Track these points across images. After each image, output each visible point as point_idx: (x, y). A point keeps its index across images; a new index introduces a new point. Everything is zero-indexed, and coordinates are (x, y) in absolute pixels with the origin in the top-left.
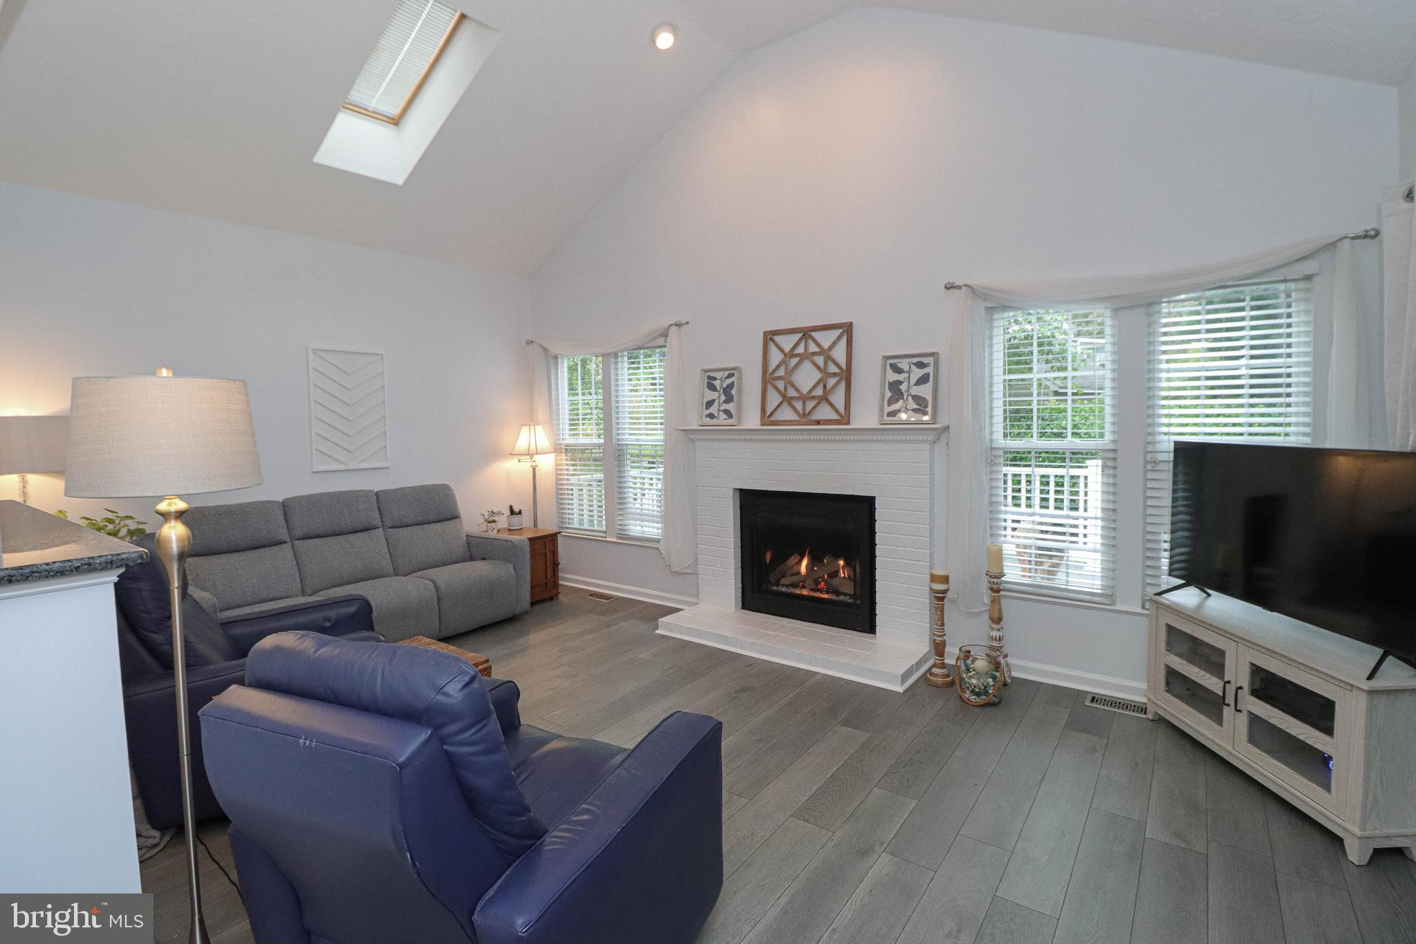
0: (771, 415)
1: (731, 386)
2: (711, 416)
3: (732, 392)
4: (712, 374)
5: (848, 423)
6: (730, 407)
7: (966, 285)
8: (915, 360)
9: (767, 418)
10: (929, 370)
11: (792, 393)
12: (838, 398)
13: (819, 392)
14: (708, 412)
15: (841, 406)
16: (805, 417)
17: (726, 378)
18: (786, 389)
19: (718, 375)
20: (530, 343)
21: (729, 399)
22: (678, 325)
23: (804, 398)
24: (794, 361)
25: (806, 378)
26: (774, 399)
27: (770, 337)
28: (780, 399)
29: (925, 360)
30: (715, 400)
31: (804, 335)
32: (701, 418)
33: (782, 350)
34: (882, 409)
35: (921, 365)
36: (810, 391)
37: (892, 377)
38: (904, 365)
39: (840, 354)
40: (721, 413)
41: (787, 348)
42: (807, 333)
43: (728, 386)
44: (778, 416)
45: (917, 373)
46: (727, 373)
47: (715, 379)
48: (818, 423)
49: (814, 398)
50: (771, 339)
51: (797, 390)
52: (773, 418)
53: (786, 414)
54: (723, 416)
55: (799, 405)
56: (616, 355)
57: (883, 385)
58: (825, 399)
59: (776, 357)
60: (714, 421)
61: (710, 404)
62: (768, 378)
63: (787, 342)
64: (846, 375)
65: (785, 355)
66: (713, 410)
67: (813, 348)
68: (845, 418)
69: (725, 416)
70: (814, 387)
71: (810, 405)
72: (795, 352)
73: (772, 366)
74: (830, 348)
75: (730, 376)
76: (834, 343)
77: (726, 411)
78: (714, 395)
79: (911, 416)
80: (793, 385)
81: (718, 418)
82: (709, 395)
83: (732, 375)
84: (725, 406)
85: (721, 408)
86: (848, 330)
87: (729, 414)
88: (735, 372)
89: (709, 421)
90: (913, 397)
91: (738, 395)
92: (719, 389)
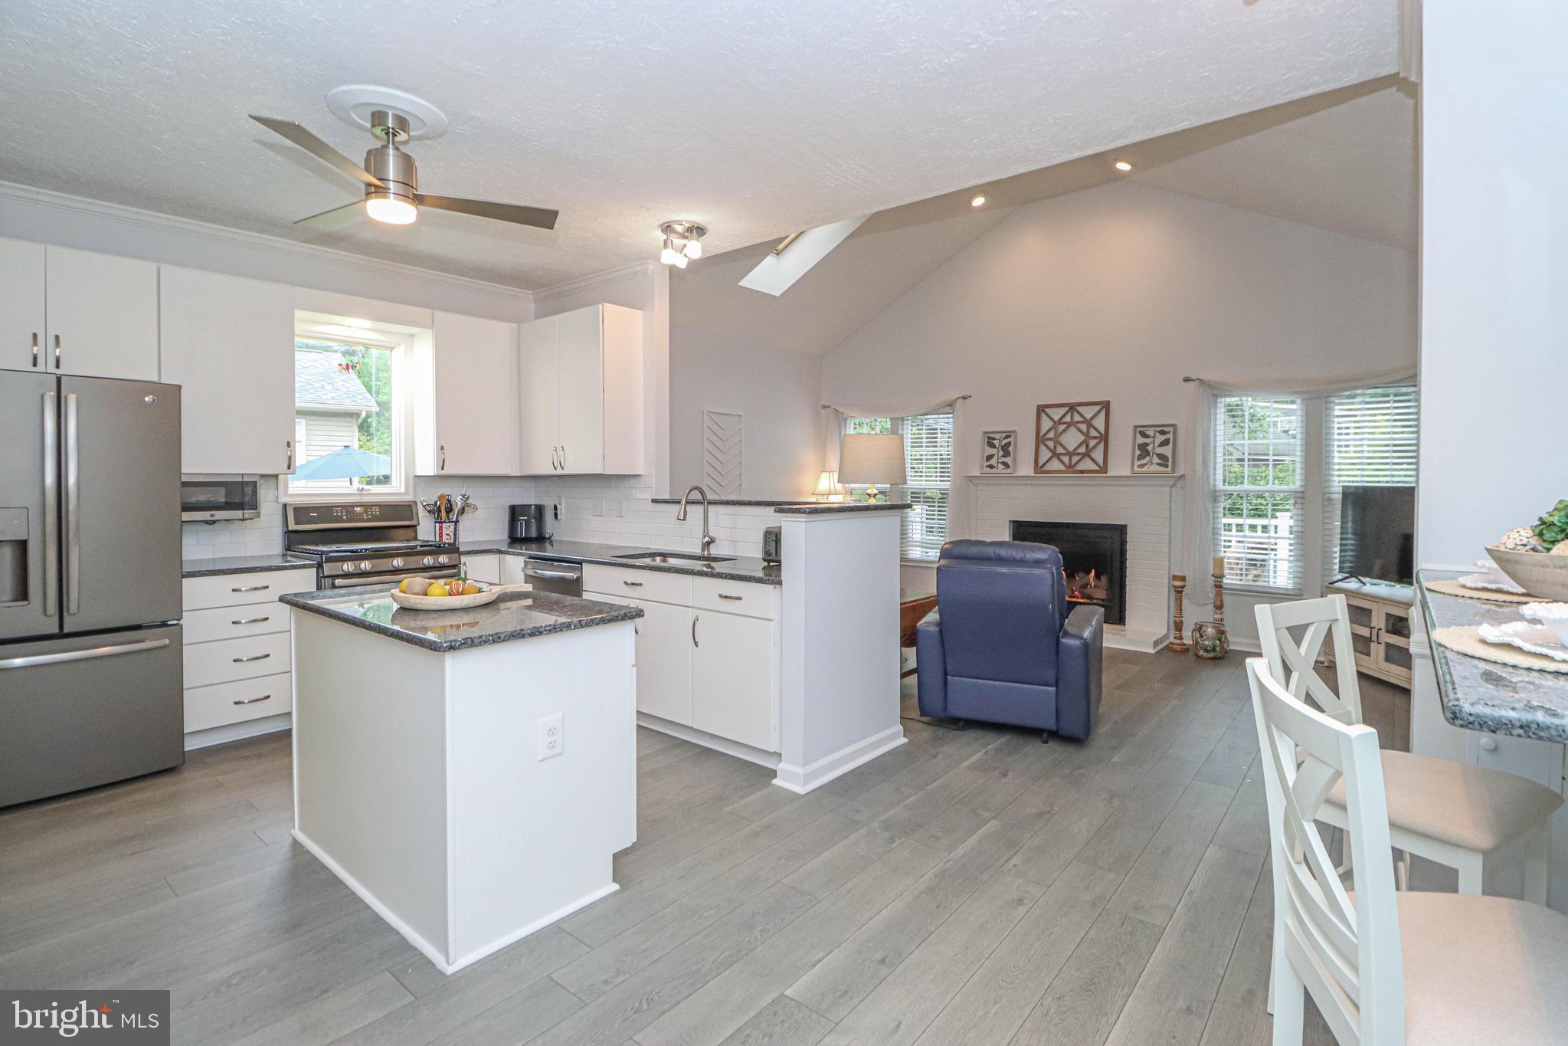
0: (1042, 466)
1: (1009, 444)
2: (991, 467)
3: (1010, 449)
4: (991, 436)
5: (1106, 473)
6: (1008, 460)
7: (1198, 379)
8: (1159, 429)
9: (1039, 468)
10: (1170, 436)
11: (1060, 450)
12: (1098, 454)
13: (1082, 450)
14: (988, 463)
15: (1101, 461)
16: (1071, 468)
17: (1004, 438)
18: (1055, 447)
19: (997, 436)
20: (824, 407)
21: (1007, 454)
22: (964, 398)
23: (1070, 454)
24: (1062, 427)
25: (1072, 439)
26: (1045, 454)
27: (1041, 409)
28: (1051, 455)
29: (1166, 429)
30: (994, 455)
31: (1070, 409)
32: (982, 467)
33: (1052, 419)
34: (1133, 465)
35: (1163, 433)
36: (1075, 449)
37: (1141, 440)
38: (1150, 432)
39: (1100, 423)
40: (999, 464)
41: (1056, 418)
42: (1072, 408)
43: (1005, 444)
44: (1050, 467)
45: (1160, 438)
46: (1005, 435)
47: (994, 439)
48: (1082, 472)
49: (1078, 454)
50: (1044, 411)
51: (1065, 448)
52: (1045, 468)
53: (1055, 465)
54: (1001, 466)
55: (1066, 459)
56: (903, 419)
57: (1134, 448)
58: (1087, 455)
59: (1046, 424)
60: (994, 470)
61: (990, 457)
62: (1040, 440)
63: (1056, 414)
64: (1105, 438)
65: (1055, 423)
66: (993, 462)
67: (1077, 418)
68: (1103, 469)
69: (1004, 467)
70: (1079, 446)
71: (1075, 459)
72: (1063, 421)
73: (1044, 430)
74: (1092, 419)
75: (1007, 437)
76: (1095, 416)
77: (1004, 463)
78: (994, 451)
79: (1155, 468)
80: (1061, 445)
81: (997, 468)
82: (990, 451)
83: (1010, 436)
84: (1003, 460)
85: (1000, 461)
86: (1105, 406)
87: (1006, 466)
88: (1012, 435)
89: (989, 470)
90: (1157, 455)
91: (1015, 451)
92: (997, 447)
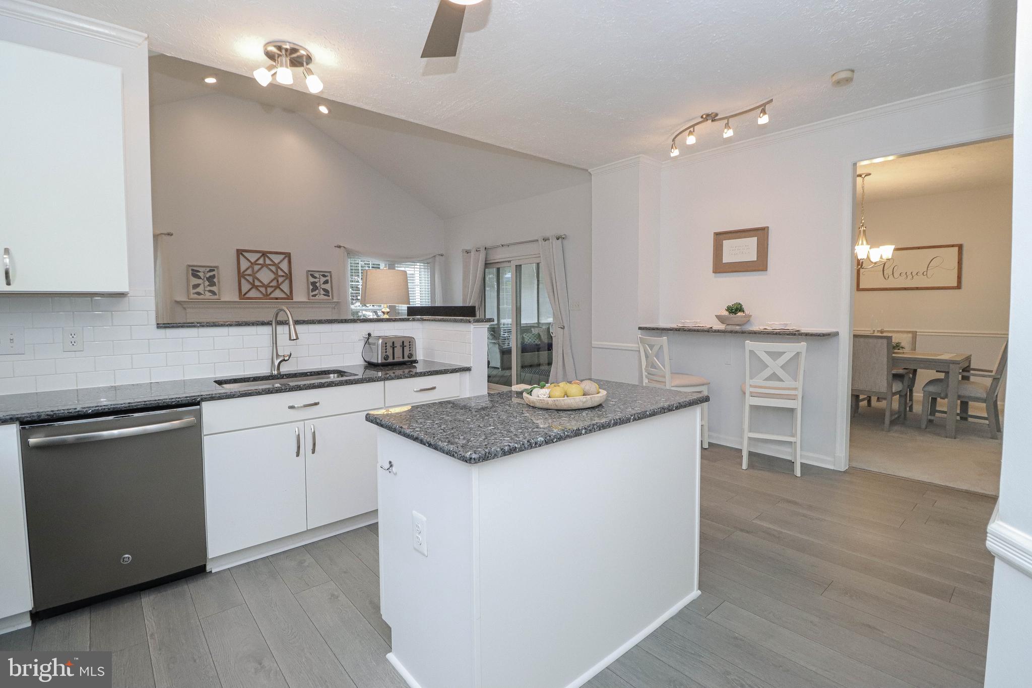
0: (245, 294)
1: (214, 276)
2: (199, 294)
3: (214, 280)
4: (195, 268)
5: (292, 299)
6: (214, 289)
7: (343, 247)
8: (322, 274)
9: (242, 296)
10: (328, 278)
11: (257, 283)
12: (285, 287)
13: (274, 284)
14: (195, 291)
15: (286, 289)
16: (267, 296)
17: (208, 272)
18: (254, 281)
19: (201, 269)
21: (212, 284)
22: (166, 235)
23: (266, 287)
24: (256, 268)
25: (265, 276)
26: (245, 287)
27: (240, 253)
28: (250, 286)
29: (326, 274)
30: (200, 284)
31: (263, 255)
32: (190, 294)
33: (250, 261)
34: (308, 294)
35: (324, 276)
36: (269, 283)
37: (312, 280)
38: (317, 275)
39: (285, 266)
40: (207, 292)
41: (253, 260)
42: (264, 254)
43: (210, 276)
44: (251, 294)
45: (323, 279)
46: (208, 269)
47: (199, 271)
48: (277, 299)
49: (272, 286)
50: (242, 254)
51: (261, 282)
52: (247, 296)
53: (253, 294)
54: (208, 294)
55: (263, 290)
57: (308, 284)
58: (278, 287)
59: (245, 264)
60: (201, 297)
61: (196, 286)
62: (241, 275)
63: (253, 257)
64: (289, 277)
65: (252, 263)
66: (200, 289)
67: (268, 262)
68: (290, 297)
69: (211, 294)
70: (272, 281)
71: (270, 290)
72: (257, 263)
73: (243, 269)
74: (279, 263)
75: (211, 271)
76: (281, 261)
77: (210, 291)
78: (199, 281)
79: (322, 297)
80: (258, 280)
81: (205, 294)
82: (195, 281)
83: (214, 270)
84: (209, 288)
85: (207, 289)
86: (288, 256)
87: (213, 293)
88: (216, 269)
89: (196, 296)
90: (322, 289)
91: (219, 282)
92: (202, 278)
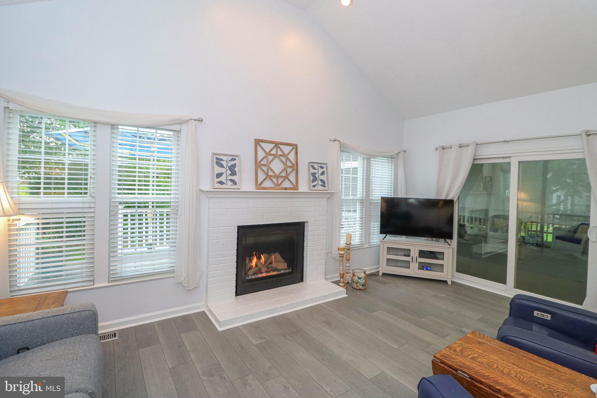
0: (261, 184)
1: (235, 165)
2: (221, 183)
3: (235, 169)
4: (219, 157)
5: (298, 190)
6: (235, 178)
7: (338, 141)
8: (320, 165)
9: (258, 185)
10: (324, 169)
11: (270, 173)
12: (292, 177)
13: (284, 174)
14: (219, 180)
15: (293, 181)
16: (278, 186)
17: (231, 160)
18: (268, 171)
19: (224, 158)
21: (233, 173)
22: (196, 120)
23: (278, 177)
24: (270, 158)
25: (277, 166)
26: (261, 176)
27: (258, 142)
28: (265, 176)
29: (323, 166)
30: (223, 173)
31: (276, 145)
32: (214, 183)
33: (265, 151)
34: (310, 184)
35: (322, 168)
36: (280, 173)
37: (313, 171)
38: (316, 166)
39: (292, 157)
40: (228, 182)
41: (267, 150)
43: (232, 166)
44: (265, 185)
45: (321, 171)
46: (230, 158)
47: (222, 160)
48: (286, 189)
49: (282, 177)
50: (259, 144)
51: (274, 172)
52: (262, 186)
53: (268, 184)
54: (230, 183)
55: (275, 180)
57: (309, 175)
58: (286, 177)
59: (261, 154)
60: (224, 186)
61: (219, 175)
62: (258, 165)
63: (268, 147)
64: (295, 167)
65: (267, 154)
66: (223, 179)
67: (279, 152)
68: (296, 187)
69: (232, 184)
70: (282, 171)
71: (280, 180)
72: (271, 153)
73: (259, 159)
74: (288, 154)
75: (233, 160)
76: (290, 152)
77: (232, 180)
78: (222, 170)
79: (320, 188)
80: (272, 170)
81: (226, 184)
82: (218, 170)
83: (235, 159)
84: (231, 177)
85: (229, 178)
86: (295, 147)
87: (234, 182)
88: (237, 158)
89: (219, 186)
90: (320, 179)
91: (240, 171)
92: (225, 167)
